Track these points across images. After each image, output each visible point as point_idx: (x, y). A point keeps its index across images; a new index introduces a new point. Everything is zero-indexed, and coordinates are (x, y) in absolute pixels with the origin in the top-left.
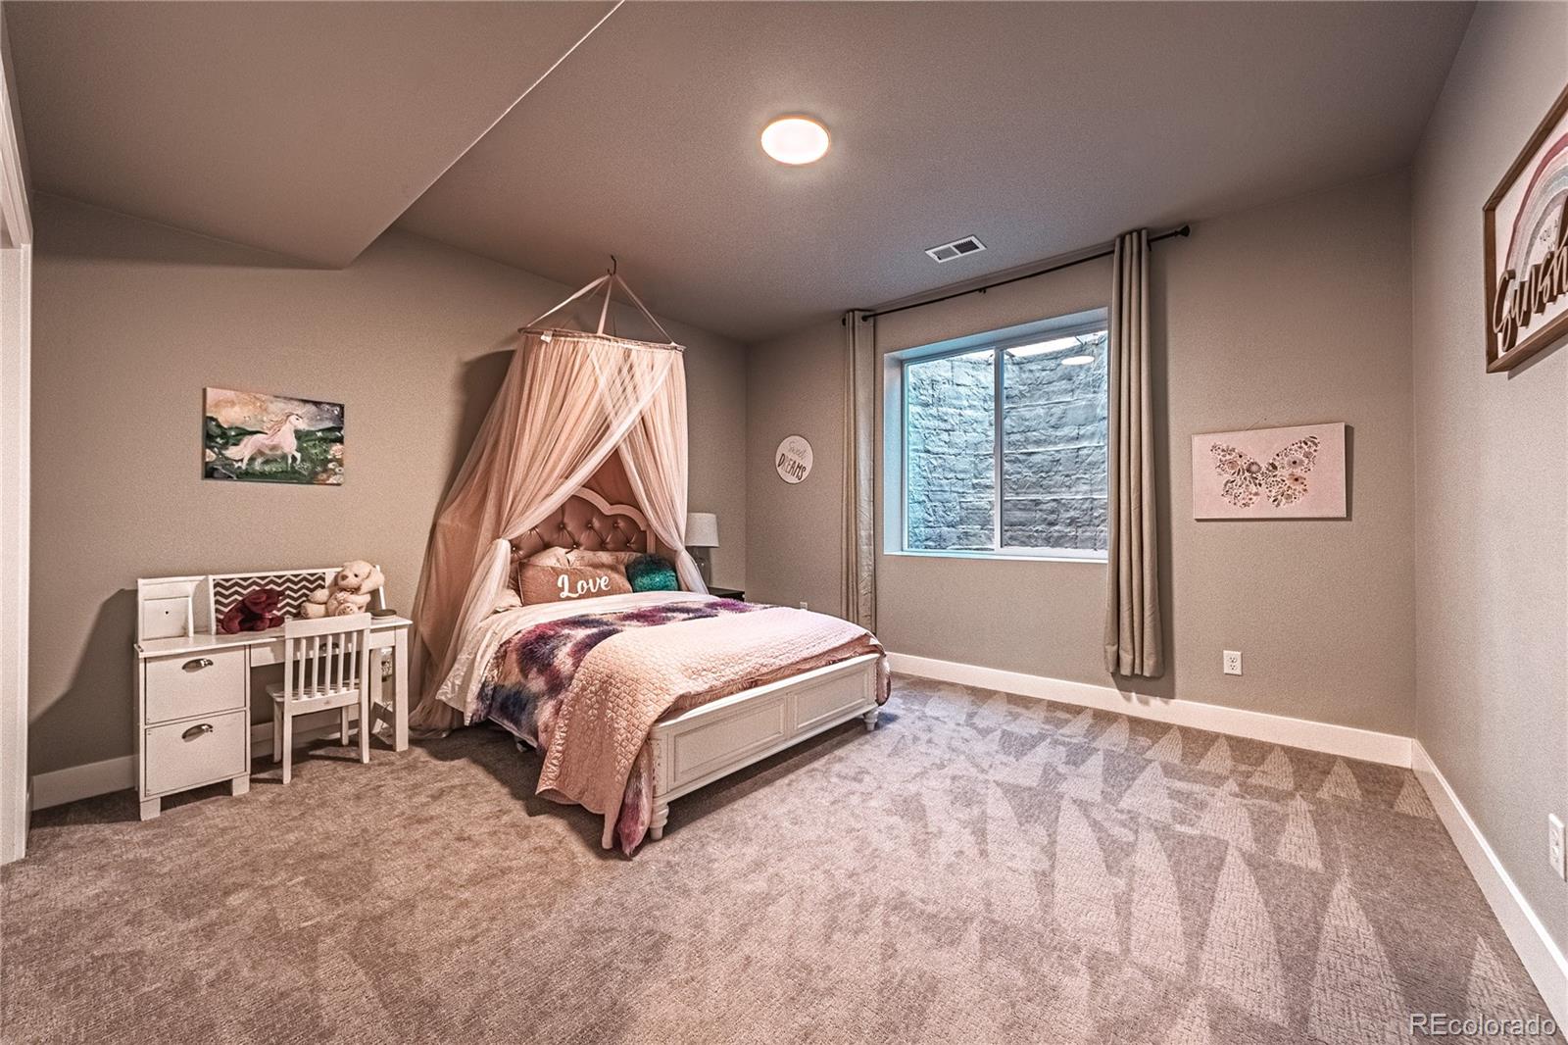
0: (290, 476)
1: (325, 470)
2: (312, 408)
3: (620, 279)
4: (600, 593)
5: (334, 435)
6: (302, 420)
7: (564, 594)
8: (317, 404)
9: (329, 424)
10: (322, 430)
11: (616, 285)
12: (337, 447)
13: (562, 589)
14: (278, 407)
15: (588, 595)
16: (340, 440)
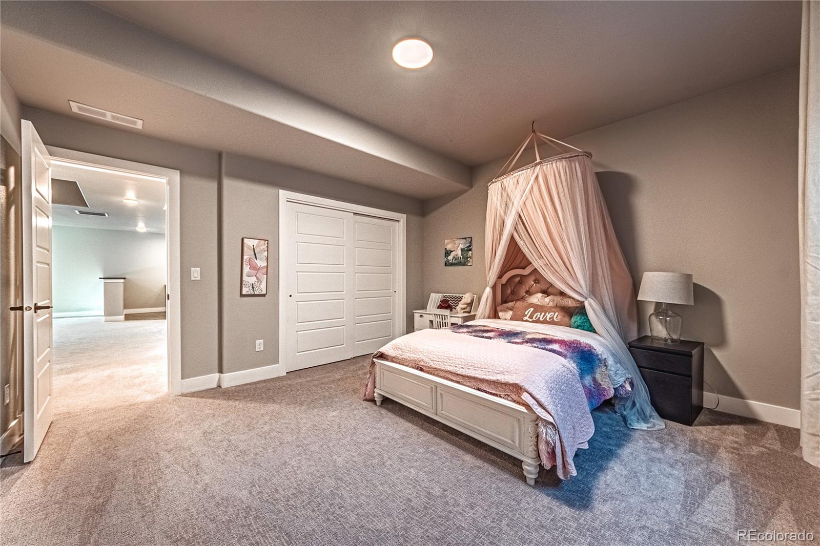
0: (460, 264)
1: (467, 261)
2: (464, 240)
3: (539, 134)
4: (545, 322)
5: (469, 249)
6: (462, 245)
7: (525, 318)
8: (465, 238)
9: (468, 245)
10: (467, 247)
11: (539, 139)
12: (470, 252)
13: (526, 316)
14: (458, 242)
15: (538, 321)
16: (471, 250)
